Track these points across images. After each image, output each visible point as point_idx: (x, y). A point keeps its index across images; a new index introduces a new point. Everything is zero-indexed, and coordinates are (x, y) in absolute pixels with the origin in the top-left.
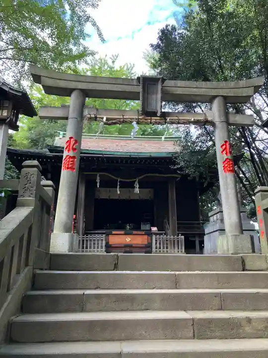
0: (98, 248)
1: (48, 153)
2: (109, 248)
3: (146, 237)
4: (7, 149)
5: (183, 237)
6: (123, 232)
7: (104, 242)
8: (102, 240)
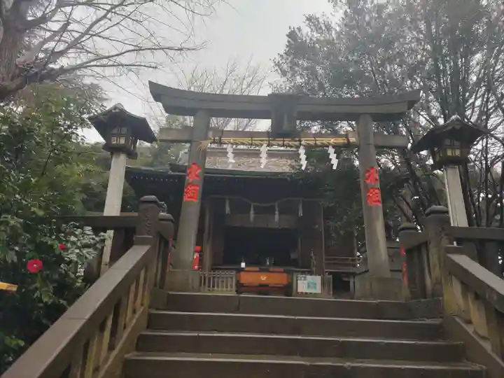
0: (227, 287)
1: (171, 173)
2: (240, 287)
3: (285, 275)
4: (127, 168)
5: (331, 276)
6: (257, 269)
7: (234, 280)
8: (232, 278)
